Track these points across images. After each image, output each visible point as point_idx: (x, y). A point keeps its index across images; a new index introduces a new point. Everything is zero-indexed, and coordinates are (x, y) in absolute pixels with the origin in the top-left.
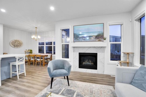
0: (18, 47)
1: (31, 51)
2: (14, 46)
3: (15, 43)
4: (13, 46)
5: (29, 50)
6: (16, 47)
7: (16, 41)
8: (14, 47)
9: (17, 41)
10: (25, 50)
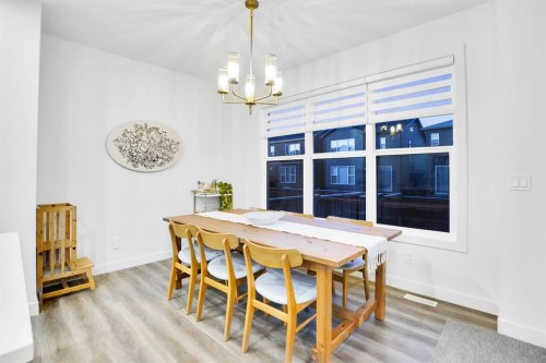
0: (156, 168)
1: (226, 188)
2: (133, 159)
3: (138, 139)
4: (124, 160)
5: (215, 184)
6: (141, 168)
7: (141, 129)
8: (130, 165)
9: (149, 131)
10: (196, 187)
